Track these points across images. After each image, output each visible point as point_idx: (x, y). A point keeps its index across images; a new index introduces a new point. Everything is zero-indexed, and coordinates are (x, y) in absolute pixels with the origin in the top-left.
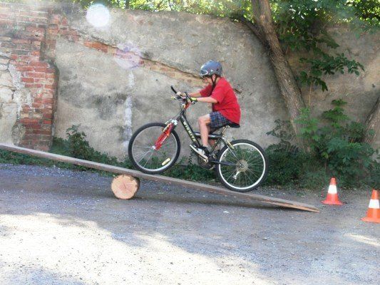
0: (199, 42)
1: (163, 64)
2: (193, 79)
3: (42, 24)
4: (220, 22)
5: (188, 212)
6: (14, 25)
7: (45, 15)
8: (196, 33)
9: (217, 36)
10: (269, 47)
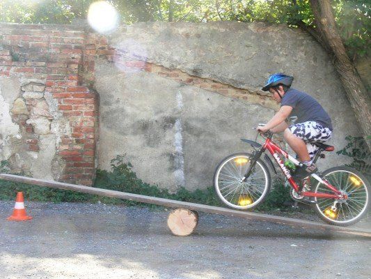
0: (253, 53)
1: (214, 81)
2: (249, 96)
3: (78, 45)
4: (276, 30)
5: (250, 247)
6: (48, 48)
7: (81, 35)
8: (250, 43)
9: (273, 46)
10: (334, 54)
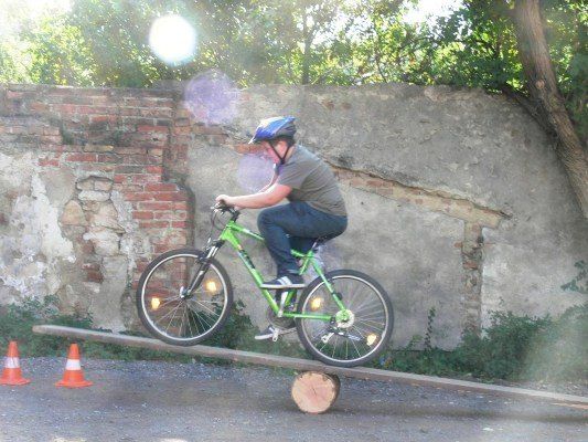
0: (432, 133)
1: (371, 175)
2: (425, 198)
3: (162, 119)
4: (466, 97)
5: (422, 431)
6: (118, 125)
7: (167, 104)
8: (426, 118)
9: (462, 122)
10: (555, 135)
